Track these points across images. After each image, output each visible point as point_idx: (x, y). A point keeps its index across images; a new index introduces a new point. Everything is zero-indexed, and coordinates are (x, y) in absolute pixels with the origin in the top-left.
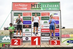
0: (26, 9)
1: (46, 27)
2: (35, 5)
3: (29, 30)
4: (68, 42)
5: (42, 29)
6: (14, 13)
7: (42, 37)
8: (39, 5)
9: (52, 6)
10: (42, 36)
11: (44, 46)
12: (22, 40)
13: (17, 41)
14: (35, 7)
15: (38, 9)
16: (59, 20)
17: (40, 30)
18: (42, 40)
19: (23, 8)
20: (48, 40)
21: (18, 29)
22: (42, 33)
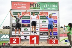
1: (45, 26)
2: (34, 5)
3: (27, 29)
5: (40, 28)
6: (13, 12)
8: (38, 4)
9: (51, 6)
11: (42, 45)
12: (21, 38)
13: (16, 40)
14: (34, 7)
15: (37, 8)
16: (58, 20)
17: (38, 29)
18: (40, 39)
19: (22, 7)
20: (46, 39)
21: (16, 28)
22: (40, 32)
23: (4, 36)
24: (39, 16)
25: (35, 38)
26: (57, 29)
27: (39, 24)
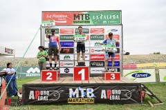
0: (65, 22)
1: (99, 51)
2: (81, 16)
3: (69, 57)
4: (134, 76)
5: (92, 55)
7: (92, 69)
10: (91, 66)
12: (59, 72)
13: (51, 74)
14: (81, 20)
15: (85, 22)
18: (92, 72)
20: (101, 72)
22: (91, 62)
23: (31, 69)
24: (90, 34)
25: (82, 72)
26: (118, 56)
27: (90, 48)
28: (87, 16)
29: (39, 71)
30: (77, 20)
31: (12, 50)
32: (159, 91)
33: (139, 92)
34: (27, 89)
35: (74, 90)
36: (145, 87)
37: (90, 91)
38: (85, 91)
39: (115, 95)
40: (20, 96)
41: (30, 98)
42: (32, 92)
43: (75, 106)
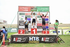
28: (36, 8)
29: (16, 30)
30: (32, 10)
31: (6, 21)
32: (63, 38)
33: (56, 39)
34: (13, 37)
35: (31, 38)
36: (58, 37)
37: (37, 38)
38: (36, 38)
39: (47, 40)
40: (10, 40)
41: (14, 41)
42: (14, 38)
43: (31, 44)
